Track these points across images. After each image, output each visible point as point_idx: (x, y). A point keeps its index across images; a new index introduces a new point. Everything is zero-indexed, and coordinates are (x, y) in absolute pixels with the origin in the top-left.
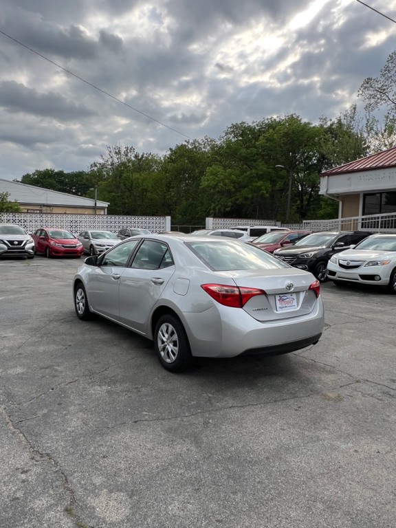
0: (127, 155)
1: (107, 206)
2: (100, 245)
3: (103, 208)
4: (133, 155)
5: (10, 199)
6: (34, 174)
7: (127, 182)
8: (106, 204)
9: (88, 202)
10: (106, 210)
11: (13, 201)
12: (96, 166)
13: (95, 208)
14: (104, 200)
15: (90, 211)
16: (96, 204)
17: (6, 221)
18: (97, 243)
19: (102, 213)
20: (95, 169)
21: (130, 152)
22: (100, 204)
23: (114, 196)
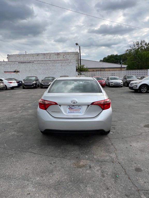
0: (141, 44)
1: (126, 67)
2: (112, 82)
3: (124, 68)
4: (144, 44)
5: (85, 67)
6: (107, 57)
7: (140, 56)
8: (126, 66)
9: (119, 66)
10: (126, 68)
11: (86, 67)
12: (128, 51)
13: (121, 68)
14: (125, 64)
15: (119, 69)
16: (121, 66)
17: (83, 74)
18: (111, 82)
19: (124, 69)
20: (128, 52)
21: (143, 42)
22: (123, 66)
23: (133, 62)
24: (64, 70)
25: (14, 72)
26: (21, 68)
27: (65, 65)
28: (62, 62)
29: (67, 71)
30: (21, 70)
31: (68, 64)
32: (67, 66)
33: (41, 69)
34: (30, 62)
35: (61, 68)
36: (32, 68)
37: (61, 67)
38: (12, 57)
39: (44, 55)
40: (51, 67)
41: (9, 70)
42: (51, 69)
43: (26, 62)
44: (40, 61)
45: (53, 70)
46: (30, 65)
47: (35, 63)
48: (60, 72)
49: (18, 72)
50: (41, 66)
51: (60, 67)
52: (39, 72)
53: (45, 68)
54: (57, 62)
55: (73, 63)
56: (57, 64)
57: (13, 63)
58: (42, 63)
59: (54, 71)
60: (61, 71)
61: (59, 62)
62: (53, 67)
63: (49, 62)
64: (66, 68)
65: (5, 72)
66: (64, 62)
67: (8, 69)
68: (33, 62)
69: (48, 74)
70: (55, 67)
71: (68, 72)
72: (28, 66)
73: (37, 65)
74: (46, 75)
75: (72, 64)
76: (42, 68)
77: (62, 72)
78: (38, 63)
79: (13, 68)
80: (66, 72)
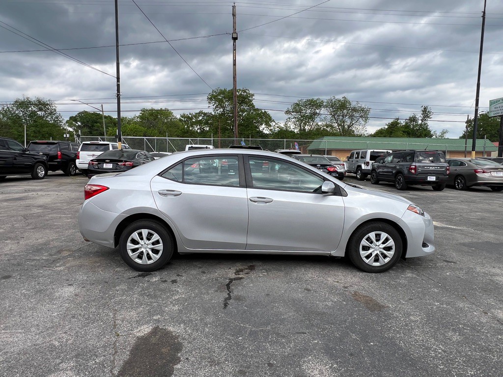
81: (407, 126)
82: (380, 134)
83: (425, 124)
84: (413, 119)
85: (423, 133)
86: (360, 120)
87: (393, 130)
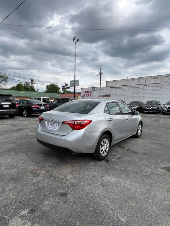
24: (155, 94)
25: (106, 96)
26: (112, 92)
27: (157, 88)
28: (154, 86)
29: (159, 95)
30: (112, 94)
31: (161, 88)
32: (160, 90)
33: (130, 93)
34: (120, 86)
35: (152, 93)
36: (122, 92)
37: (152, 91)
38: (110, 83)
39: (140, 79)
40: (140, 91)
41: (102, 95)
42: (141, 93)
43: (117, 87)
44: (130, 86)
45: (142, 94)
46: (120, 90)
47: (124, 87)
48: (150, 97)
49: (109, 96)
50: (130, 90)
51: (150, 91)
52: (128, 96)
53: (134, 92)
54: (147, 86)
55: (168, 86)
56: (147, 88)
57: (106, 88)
58: (132, 87)
59: (144, 96)
60: (152, 95)
61: (150, 86)
62: (143, 91)
63: (139, 86)
64: (158, 93)
65: (99, 96)
66: (156, 86)
67: (101, 93)
68: (123, 87)
69: (137, 98)
70: (145, 92)
71: (160, 97)
72: (118, 91)
73: (126, 90)
74: (135, 100)
75: (165, 88)
76: (132, 92)
77: (153, 97)
78: (128, 87)
79: (105, 93)
80: (157, 97)
81: (25, 86)
82: (13, 89)
83: (33, 86)
84: (27, 83)
85: (32, 89)
86: (3, 81)
87: (19, 87)
